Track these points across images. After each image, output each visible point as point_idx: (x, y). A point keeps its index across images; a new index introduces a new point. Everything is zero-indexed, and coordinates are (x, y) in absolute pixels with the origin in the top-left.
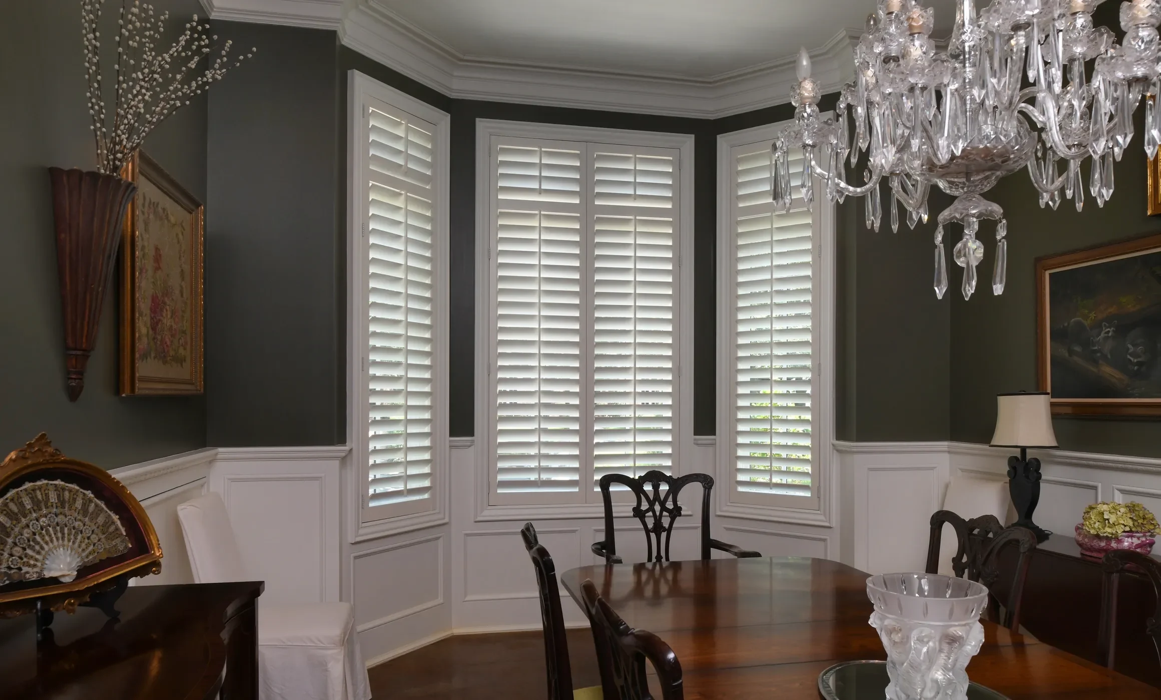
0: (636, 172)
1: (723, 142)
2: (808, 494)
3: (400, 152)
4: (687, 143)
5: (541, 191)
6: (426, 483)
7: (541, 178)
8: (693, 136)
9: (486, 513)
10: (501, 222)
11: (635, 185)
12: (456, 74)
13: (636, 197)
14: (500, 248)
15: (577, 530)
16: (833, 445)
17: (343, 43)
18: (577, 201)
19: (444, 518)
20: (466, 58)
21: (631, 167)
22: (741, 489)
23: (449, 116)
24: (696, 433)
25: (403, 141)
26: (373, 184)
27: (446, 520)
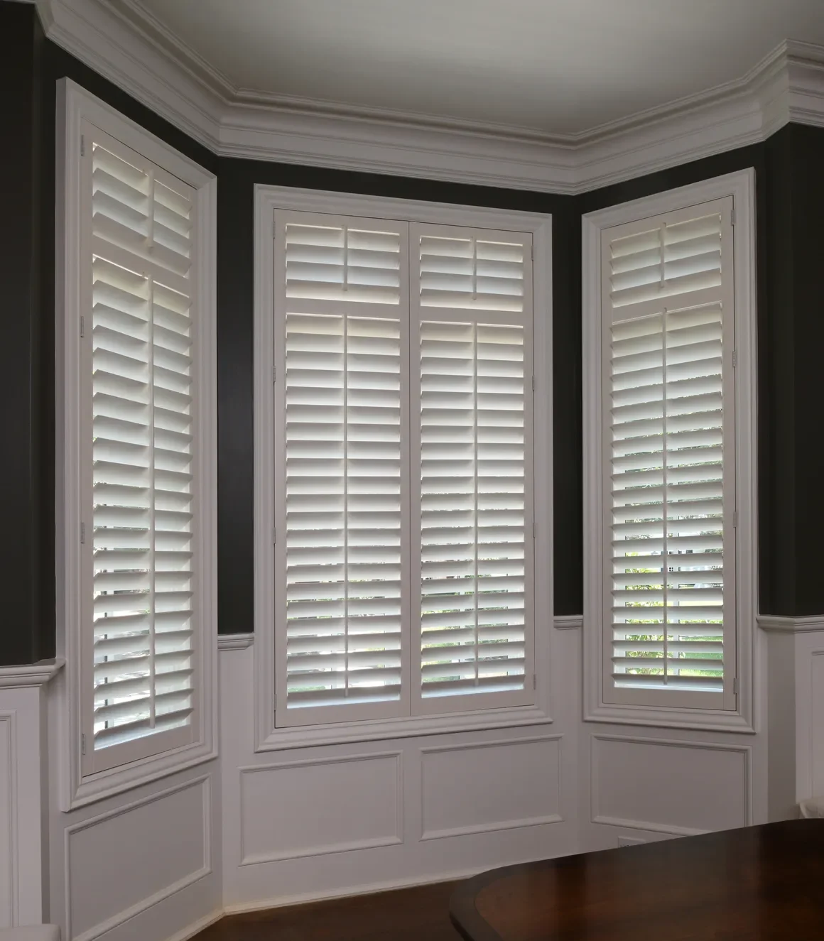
0: (476, 263)
1: (591, 223)
2: (719, 689)
3: (143, 218)
4: (542, 225)
5: (346, 288)
6: (185, 704)
7: (346, 270)
8: (550, 216)
9: (271, 738)
10: (290, 330)
11: (476, 280)
12: (225, 120)
13: (476, 297)
14: (290, 366)
15: (398, 754)
16: (758, 621)
17: (48, 35)
18: (396, 302)
19: (211, 752)
20: (240, 94)
21: (467, 255)
22: (618, 685)
23: (215, 179)
24: (557, 612)
25: (147, 202)
26: (97, 259)
27: (215, 754)
